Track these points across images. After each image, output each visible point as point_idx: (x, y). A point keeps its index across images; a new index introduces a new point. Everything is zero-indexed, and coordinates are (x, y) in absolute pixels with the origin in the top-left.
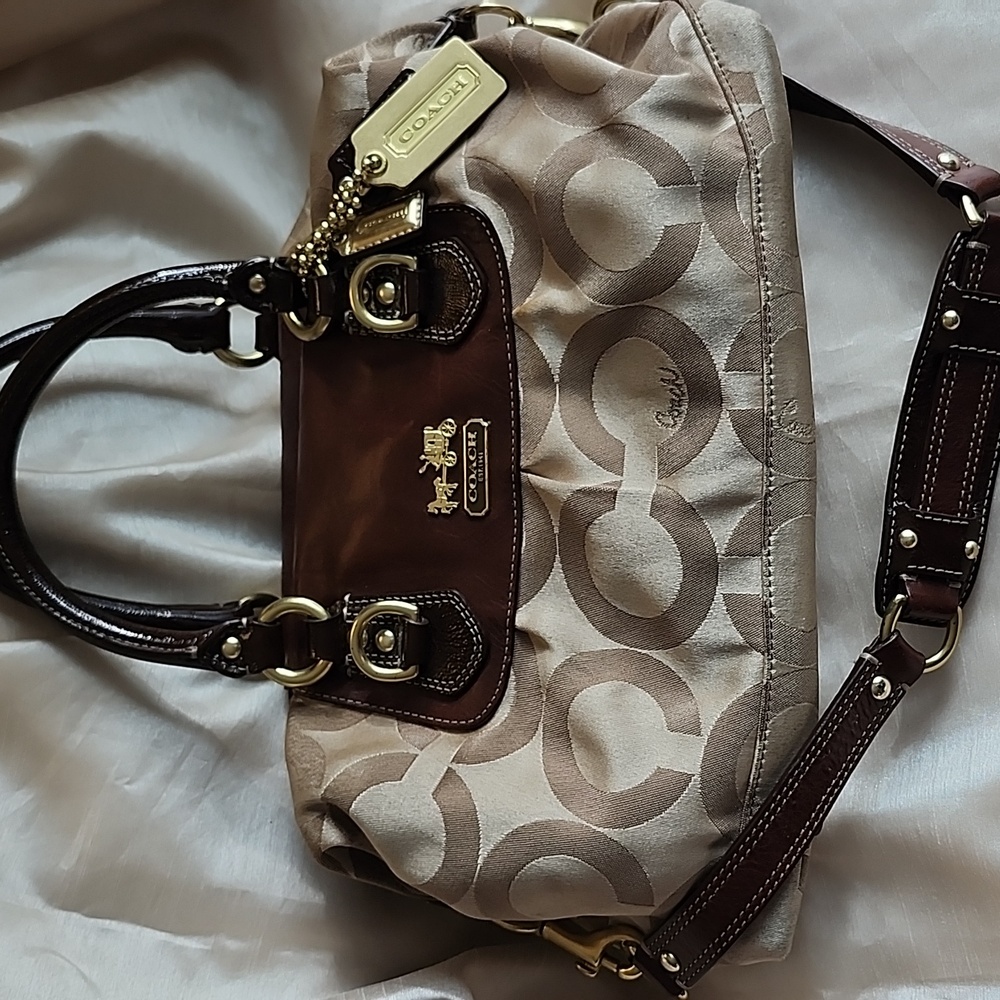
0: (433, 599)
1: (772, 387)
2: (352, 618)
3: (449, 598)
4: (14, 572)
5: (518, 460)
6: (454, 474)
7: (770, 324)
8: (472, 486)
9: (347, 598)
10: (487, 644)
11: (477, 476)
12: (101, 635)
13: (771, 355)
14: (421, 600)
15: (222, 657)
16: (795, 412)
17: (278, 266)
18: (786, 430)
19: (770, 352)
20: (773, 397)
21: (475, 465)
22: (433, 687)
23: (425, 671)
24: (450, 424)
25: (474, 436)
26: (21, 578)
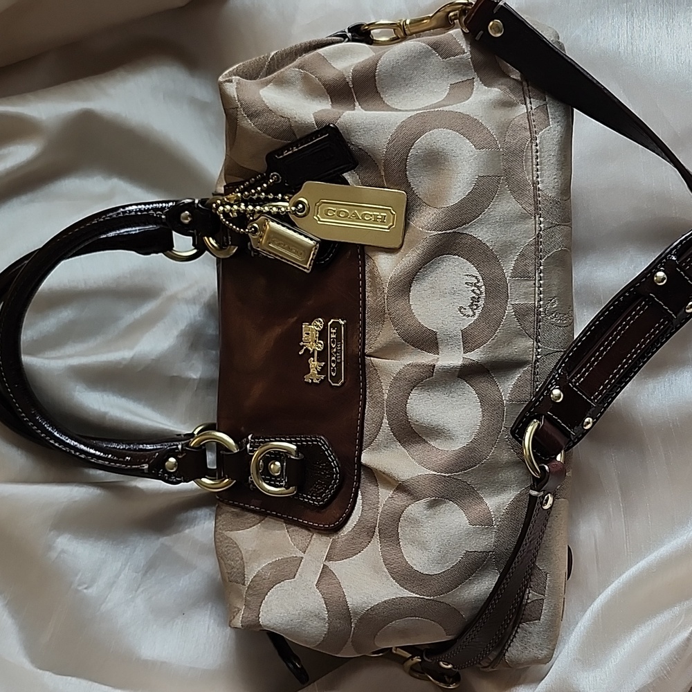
0: (307, 441)
1: (541, 289)
2: (253, 451)
3: (318, 441)
4: (22, 413)
5: (364, 349)
6: (322, 356)
7: (541, 247)
8: (334, 365)
9: (250, 437)
10: (342, 473)
11: (336, 358)
12: (83, 456)
13: (541, 267)
14: (299, 441)
15: (165, 471)
16: (555, 306)
17: (200, 206)
18: (549, 318)
19: (541, 265)
20: (541, 296)
21: (335, 350)
22: (307, 500)
23: (301, 489)
24: (320, 321)
25: (335, 331)
26: (26, 417)
